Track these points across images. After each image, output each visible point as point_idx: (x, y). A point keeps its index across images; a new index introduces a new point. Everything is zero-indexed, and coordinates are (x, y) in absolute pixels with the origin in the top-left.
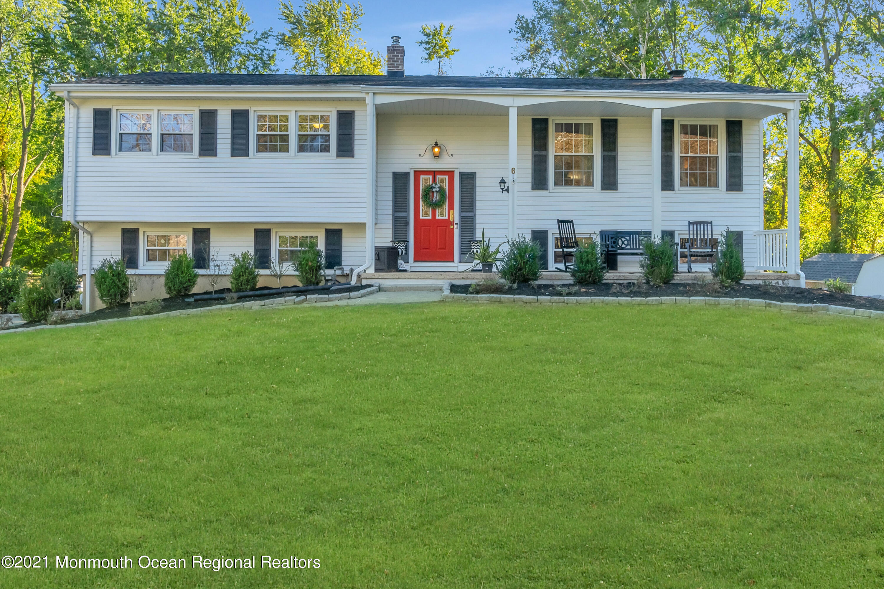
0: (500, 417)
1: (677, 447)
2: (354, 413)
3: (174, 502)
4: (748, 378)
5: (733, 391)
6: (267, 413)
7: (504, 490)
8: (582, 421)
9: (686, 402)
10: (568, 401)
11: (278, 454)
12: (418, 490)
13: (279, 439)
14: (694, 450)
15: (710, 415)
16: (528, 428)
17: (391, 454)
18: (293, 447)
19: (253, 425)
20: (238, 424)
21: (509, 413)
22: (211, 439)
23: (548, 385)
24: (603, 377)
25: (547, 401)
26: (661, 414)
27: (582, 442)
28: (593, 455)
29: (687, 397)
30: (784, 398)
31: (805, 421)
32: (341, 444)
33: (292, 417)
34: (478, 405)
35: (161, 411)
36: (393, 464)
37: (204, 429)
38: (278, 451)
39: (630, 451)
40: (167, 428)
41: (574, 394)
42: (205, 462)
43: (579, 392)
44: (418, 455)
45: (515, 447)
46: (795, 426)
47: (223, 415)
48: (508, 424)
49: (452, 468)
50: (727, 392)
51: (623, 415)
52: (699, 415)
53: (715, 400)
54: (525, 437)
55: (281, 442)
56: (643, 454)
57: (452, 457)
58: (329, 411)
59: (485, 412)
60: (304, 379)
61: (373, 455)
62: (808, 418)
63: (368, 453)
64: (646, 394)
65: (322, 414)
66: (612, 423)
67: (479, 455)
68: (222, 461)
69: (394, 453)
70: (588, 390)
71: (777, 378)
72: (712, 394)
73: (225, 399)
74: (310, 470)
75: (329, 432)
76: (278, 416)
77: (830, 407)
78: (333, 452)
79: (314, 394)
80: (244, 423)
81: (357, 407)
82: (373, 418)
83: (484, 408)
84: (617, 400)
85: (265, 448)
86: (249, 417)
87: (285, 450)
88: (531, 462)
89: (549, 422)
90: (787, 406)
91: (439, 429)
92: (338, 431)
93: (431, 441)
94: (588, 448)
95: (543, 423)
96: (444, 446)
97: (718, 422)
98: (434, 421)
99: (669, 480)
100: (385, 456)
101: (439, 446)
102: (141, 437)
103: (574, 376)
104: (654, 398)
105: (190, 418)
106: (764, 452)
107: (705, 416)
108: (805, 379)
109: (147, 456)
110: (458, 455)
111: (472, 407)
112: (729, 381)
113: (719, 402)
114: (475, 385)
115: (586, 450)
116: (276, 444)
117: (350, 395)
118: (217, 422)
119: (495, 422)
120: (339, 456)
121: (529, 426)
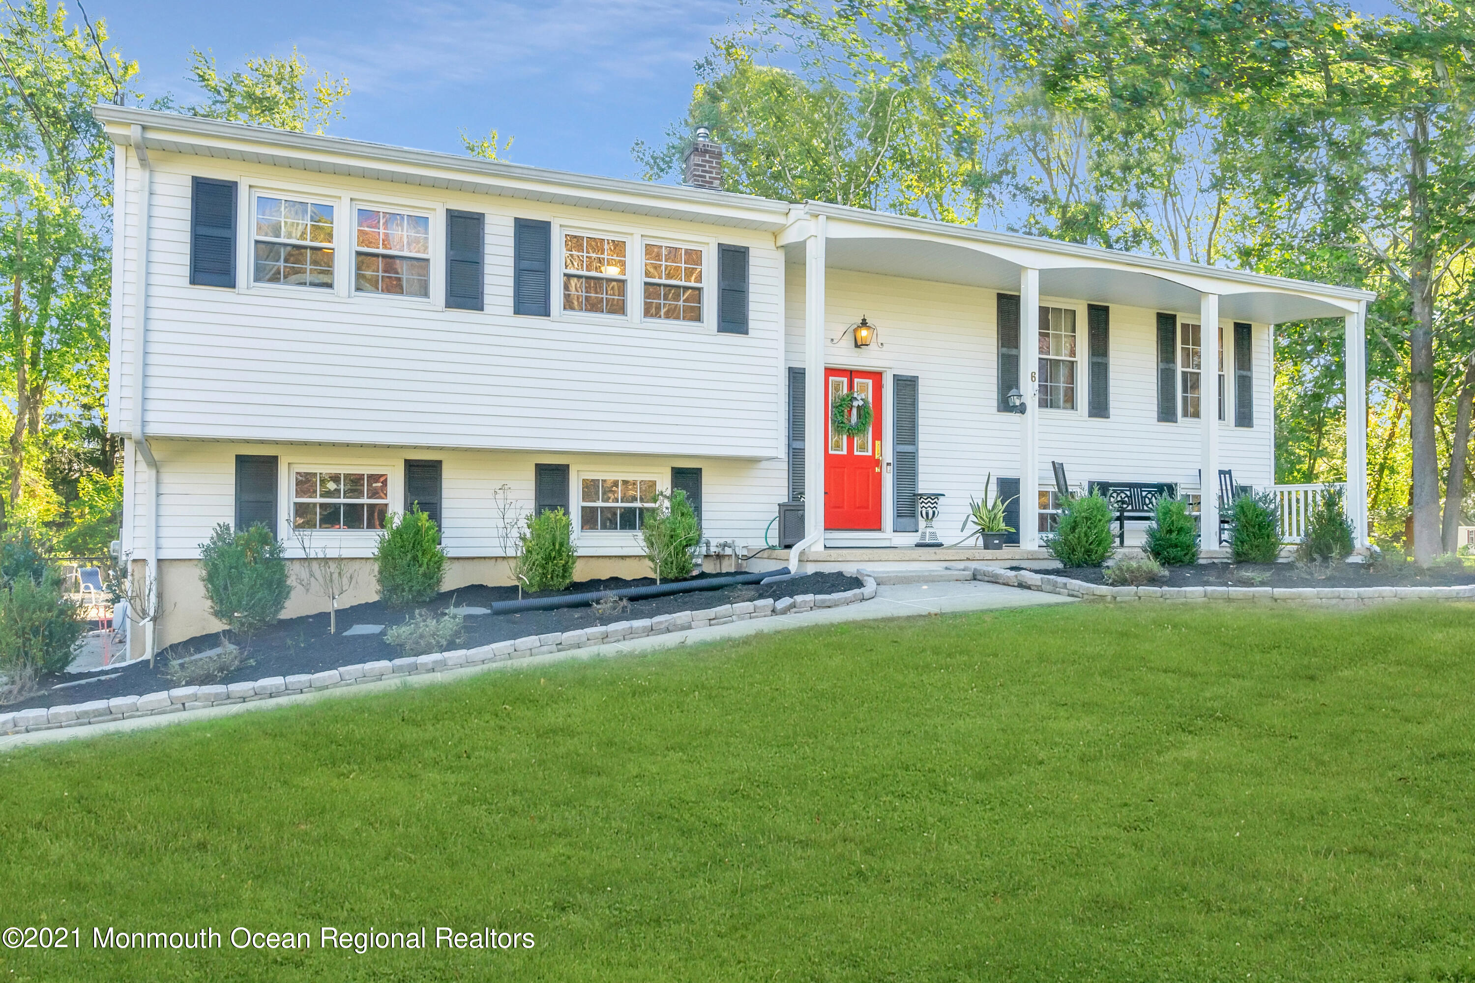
0: (855, 757)
1: (1126, 805)
2: (630, 750)
3: (354, 892)
4: (1234, 694)
5: (1211, 716)
6: (496, 750)
7: (860, 873)
8: (980, 762)
9: (1138, 732)
10: (957, 731)
11: (513, 816)
12: (728, 874)
13: (514, 792)
14: (1152, 811)
15: (1175, 754)
16: (895, 775)
17: (687, 816)
18: (535, 805)
19: (474, 770)
20: (451, 767)
21: (867, 751)
22: (410, 792)
23: (928, 706)
24: (1011, 693)
25: (926, 732)
26: (1101, 752)
27: (979, 797)
28: (997, 817)
29: (1140, 725)
30: (1290, 726)
31: (1323, 763)
32: (610, 801)
33: (535, 757)
34: (820, 738)
35: (334, 747)
36: (690, 831)
37: (400, 776)
38: (513, 811)
39: (1053, 812)
40: (343, 774)
41: (967, 719)
42: (401, 829)
43: (975, 717)
44: (728, 818)
45: (878, 806)
46: (1306, 771)
47: (429, 753)
48: (865, 768)
49: (780, 839)
50: (1201, 716)
51: (1042, 755)
52: (1159, 753)
53: (1183, 730)
54: (892, 788)
55: (517, 797)
56: (1073, 817)
57: (779, 820)
58: (591, 748)
59: (831, 748)
60: (552, 696)
61: (659, 818)
62: (1326, 758)
63: (651, 814)
64: (1078, 720)
65: (581, 751)
66: (1024, 766)
67: (821, 817)
68: (427, 827)
69: (692, 815)
70: (988, 713)
71: (1279, 694)
72: (1179, 720)
73: (431, 728)
74: (563, 841)
75: (592, 781)
76: (513, 755)
77: (1360, 741)
78: (597, 813)
79: (569, 719)
80: (462, 767)
81: (634, 740)
82: (659, 758)
83: (828, 742)
84: (1032, 730)
85: (493, 807)
86: (468, 757)
87: (523, 810)
88: (902, 829)
89: (929, 766)
90: (1293, 740)
91: (760, 776)
92: (604, 780)
93: (748, 796)
94: (988, 807)
95: (919, 765)
96: (767, 803)
97: (1187, 765)
98: (753, 764)
99: (1112, 858)
100: (677, 820)
101: (760, 804)
102: (303, 789)
103: (967, 691)
104: (1089, 727)
105: (378, 759)
106: (1258, 813)
107: (1169, 756)
108: (1321, 696)
109: (312, 819)
110: (790, 817)
111: (811, 741)
112: (1205, 699)
113: (1190, 732)
114: (816, 706)
115: (985, 810)
116: (510, 801)
117: (624, 722)
118: (420, 765)
119: (846, 765)
120: (607, 819)
121: (898, 771)
